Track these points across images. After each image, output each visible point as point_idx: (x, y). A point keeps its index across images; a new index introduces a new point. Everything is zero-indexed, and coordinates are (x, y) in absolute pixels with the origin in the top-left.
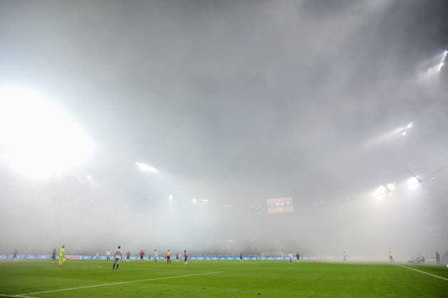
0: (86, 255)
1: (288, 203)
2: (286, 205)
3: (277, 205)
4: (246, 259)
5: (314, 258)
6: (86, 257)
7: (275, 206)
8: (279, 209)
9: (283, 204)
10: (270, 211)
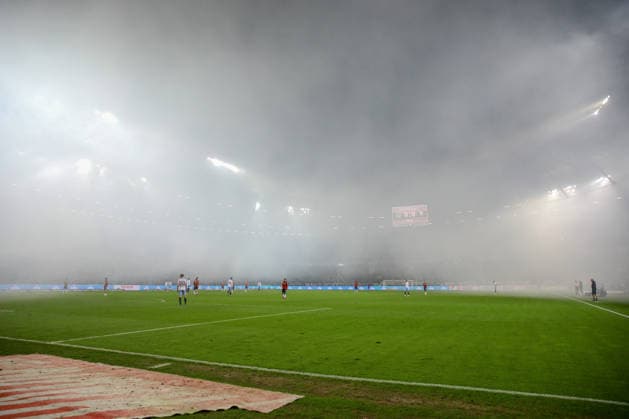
0: (147, 284)
1: (421, 213)
2: (418, 215)
3: (406, 215)
4: (361, 288)
5: (455, 288)
6: (147, 288)
7: (403, 218)
8: (408, 221)
9: (414, 214)
10: (395, 224)
